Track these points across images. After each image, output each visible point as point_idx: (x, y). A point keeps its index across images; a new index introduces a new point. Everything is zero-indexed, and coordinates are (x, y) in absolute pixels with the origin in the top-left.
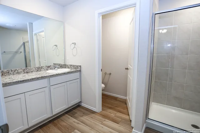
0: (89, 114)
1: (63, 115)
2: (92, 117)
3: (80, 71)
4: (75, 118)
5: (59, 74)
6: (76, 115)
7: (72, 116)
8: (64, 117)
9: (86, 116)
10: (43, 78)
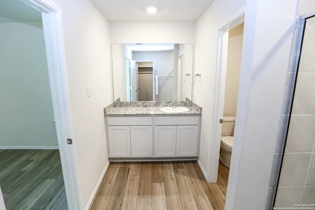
0: (194, 177)
1: (169, 162)
2: (193, 182)
3: (200, 115)
4: (176, 172)
5: (166, 114)
6: (180, 170)
7: (174, 168)
8: (167, 165)
9: (189, 178)
10: (146, 115)
